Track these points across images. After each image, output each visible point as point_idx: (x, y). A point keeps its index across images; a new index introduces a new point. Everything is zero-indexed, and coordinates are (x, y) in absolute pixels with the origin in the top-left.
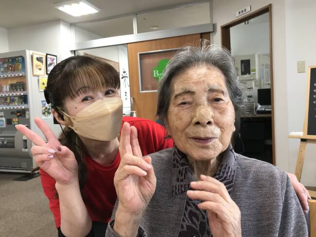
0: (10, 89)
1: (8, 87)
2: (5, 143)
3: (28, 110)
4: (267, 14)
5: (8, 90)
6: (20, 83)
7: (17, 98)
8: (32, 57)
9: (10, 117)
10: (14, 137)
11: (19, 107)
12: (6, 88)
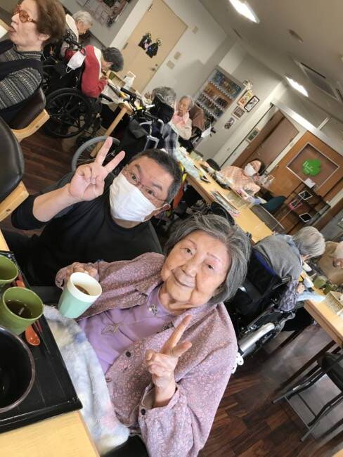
0: (217, 100)
8: (246, 91)
11: (213, 115)
12: (216, 97)
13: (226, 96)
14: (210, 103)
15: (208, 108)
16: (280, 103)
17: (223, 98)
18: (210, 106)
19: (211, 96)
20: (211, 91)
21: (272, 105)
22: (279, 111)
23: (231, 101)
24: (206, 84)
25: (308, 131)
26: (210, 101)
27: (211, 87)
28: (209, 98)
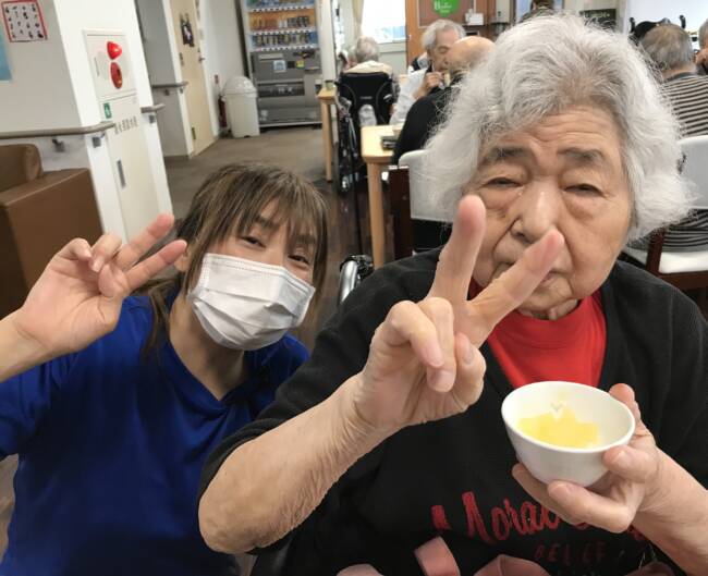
0: (289, 25)
1: (286, 22)
2: (290, 90)
3: (318, 49)
5: (286, 25)
6: (303, 17)
7: (298, 37)
9: (292, 59)
10: (302, 83)
11: (306, 46)
12: (280, 24)
13: (294, 11)
14: (283, 36)
15: (287, 44)
17: (292, 16)
18: (286, 39)
19: (275, 27)
20: (267, 22)
23: (314, 11)
24: (246, 19)
26: (278, 36)
27: (259, 18)
28: (277, 32)
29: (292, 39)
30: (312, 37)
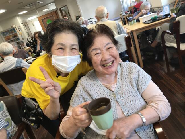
0: (13, 38)
4: (66, 6)
8: (16, 28)
12: (11, 38)
16: (22, 21)
17: (13, 36)
18: (13, 41)
19: (10, 39)
20: (8, 39)
21: (22, 23)
22: (24, 23)
23: (16, 34)
24: (4, 39)
25: (38, 17)
26: (11, 41)
27: (6, 38)
28: (10, 40)
29: (14, 41)
30: (18, 39)
